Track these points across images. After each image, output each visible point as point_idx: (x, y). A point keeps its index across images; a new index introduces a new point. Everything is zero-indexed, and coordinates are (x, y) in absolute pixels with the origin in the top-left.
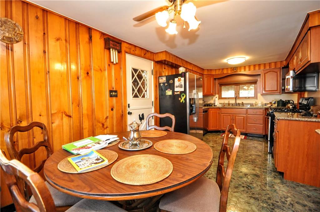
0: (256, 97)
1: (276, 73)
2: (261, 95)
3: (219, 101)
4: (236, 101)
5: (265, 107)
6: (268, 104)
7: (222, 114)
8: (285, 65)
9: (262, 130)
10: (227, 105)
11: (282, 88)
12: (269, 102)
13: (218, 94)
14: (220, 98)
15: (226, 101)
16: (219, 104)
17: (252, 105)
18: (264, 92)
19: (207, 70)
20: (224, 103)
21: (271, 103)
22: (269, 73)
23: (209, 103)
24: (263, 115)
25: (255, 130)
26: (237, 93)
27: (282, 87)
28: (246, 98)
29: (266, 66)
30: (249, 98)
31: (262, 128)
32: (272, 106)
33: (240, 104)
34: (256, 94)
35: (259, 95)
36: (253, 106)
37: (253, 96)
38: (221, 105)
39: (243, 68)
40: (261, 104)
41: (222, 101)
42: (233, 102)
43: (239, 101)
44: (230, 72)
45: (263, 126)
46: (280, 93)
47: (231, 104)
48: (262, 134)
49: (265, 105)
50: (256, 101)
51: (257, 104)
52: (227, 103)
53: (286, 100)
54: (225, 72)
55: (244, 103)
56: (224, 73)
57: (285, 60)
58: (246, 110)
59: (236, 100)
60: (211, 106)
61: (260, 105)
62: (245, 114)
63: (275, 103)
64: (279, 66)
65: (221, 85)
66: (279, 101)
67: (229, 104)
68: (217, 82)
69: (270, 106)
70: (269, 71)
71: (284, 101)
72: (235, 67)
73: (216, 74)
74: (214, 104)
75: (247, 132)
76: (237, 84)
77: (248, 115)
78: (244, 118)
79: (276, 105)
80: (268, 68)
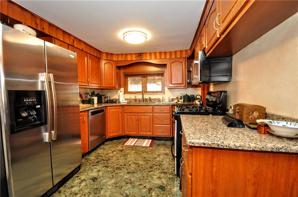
0: (163, 92)
1: (182, 63)
2: (168, 89)
3: (124, 97)
4: (143, 97)
5: (172, 102)
6: (175, 99)
7: (125, 114)
8: (190, 54)
9: (170, 132)
10: (134, 101)
11: (187, 81)
12: (175, 98)
13: (124, 88)
14: (126, 92)
15: (133, 97)
16: (124, 100)
17: (159, 100)
18: (170, 85)
19: (107, 53)
20: (130, 99)
21: (177, 98)
22: (175, 63)
23: (112, 98)
24: (170, 113)
25: (162, 133)
26: (144, 87)
27: (188, 79)
28: (153, 92)
29: (172, 54)
30: (157, 92)
31: (169, 129)
32: (178, 101)
33: (148, 100)
34: (163, 88)
35: (166, 89)
36: (161, 102)
37: (161, 90)
38: (127, 101)
39: (149, 55)
40: (168, 99)
41: (128, 96)
42: (140, 97)
43: (146, 96)
44: (134, 59)
45: (170, 126)
46: (185, 88)
47: (138, 99)
48: (169, 137)
49: (172, 100)
50: (163, 96)
51: (165, 100)
52: (134, 98)
53: (191, 95)
54: (129, 58)
55: (151, 98)
56: (128, 60)
57: (190, 49)
58: (153, 107)
59: (143, 95)
60: (115, 102)
61: (167, 101)
62: (152, 113)
63: (181, 99)
64: (184, 55)
65: (127, 76)
66: (185, 95)
67: (136, 100)
68: (122, 72)
69: (177, 102)
70: (175, 60)
71: (189, 96)
72: (140, 53)
73: (119, 60)
74: (119, 99)
75: (154, 136)
76: (145, 75)
77: (155, 114)
78: (150, 118)
79: (182, 100)
80: (173, 57)
